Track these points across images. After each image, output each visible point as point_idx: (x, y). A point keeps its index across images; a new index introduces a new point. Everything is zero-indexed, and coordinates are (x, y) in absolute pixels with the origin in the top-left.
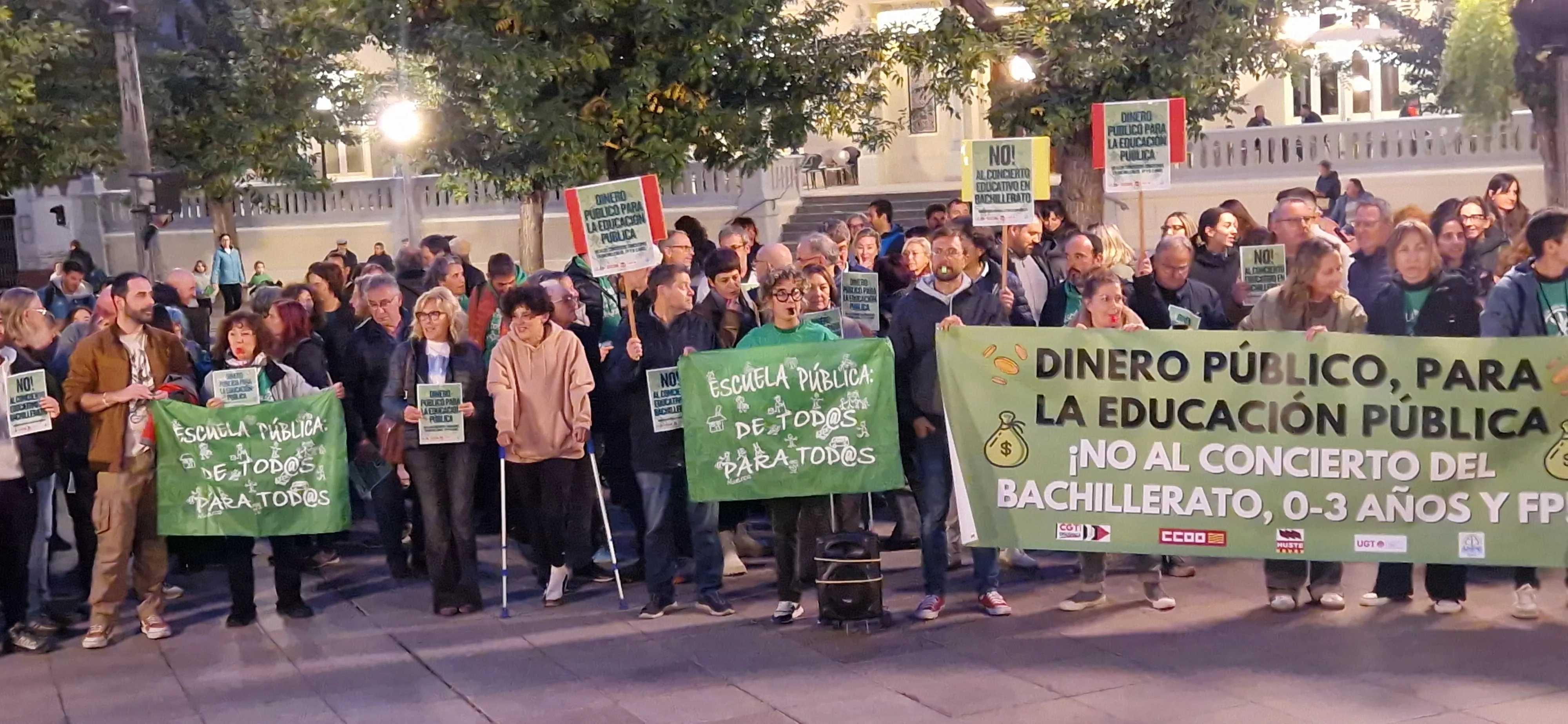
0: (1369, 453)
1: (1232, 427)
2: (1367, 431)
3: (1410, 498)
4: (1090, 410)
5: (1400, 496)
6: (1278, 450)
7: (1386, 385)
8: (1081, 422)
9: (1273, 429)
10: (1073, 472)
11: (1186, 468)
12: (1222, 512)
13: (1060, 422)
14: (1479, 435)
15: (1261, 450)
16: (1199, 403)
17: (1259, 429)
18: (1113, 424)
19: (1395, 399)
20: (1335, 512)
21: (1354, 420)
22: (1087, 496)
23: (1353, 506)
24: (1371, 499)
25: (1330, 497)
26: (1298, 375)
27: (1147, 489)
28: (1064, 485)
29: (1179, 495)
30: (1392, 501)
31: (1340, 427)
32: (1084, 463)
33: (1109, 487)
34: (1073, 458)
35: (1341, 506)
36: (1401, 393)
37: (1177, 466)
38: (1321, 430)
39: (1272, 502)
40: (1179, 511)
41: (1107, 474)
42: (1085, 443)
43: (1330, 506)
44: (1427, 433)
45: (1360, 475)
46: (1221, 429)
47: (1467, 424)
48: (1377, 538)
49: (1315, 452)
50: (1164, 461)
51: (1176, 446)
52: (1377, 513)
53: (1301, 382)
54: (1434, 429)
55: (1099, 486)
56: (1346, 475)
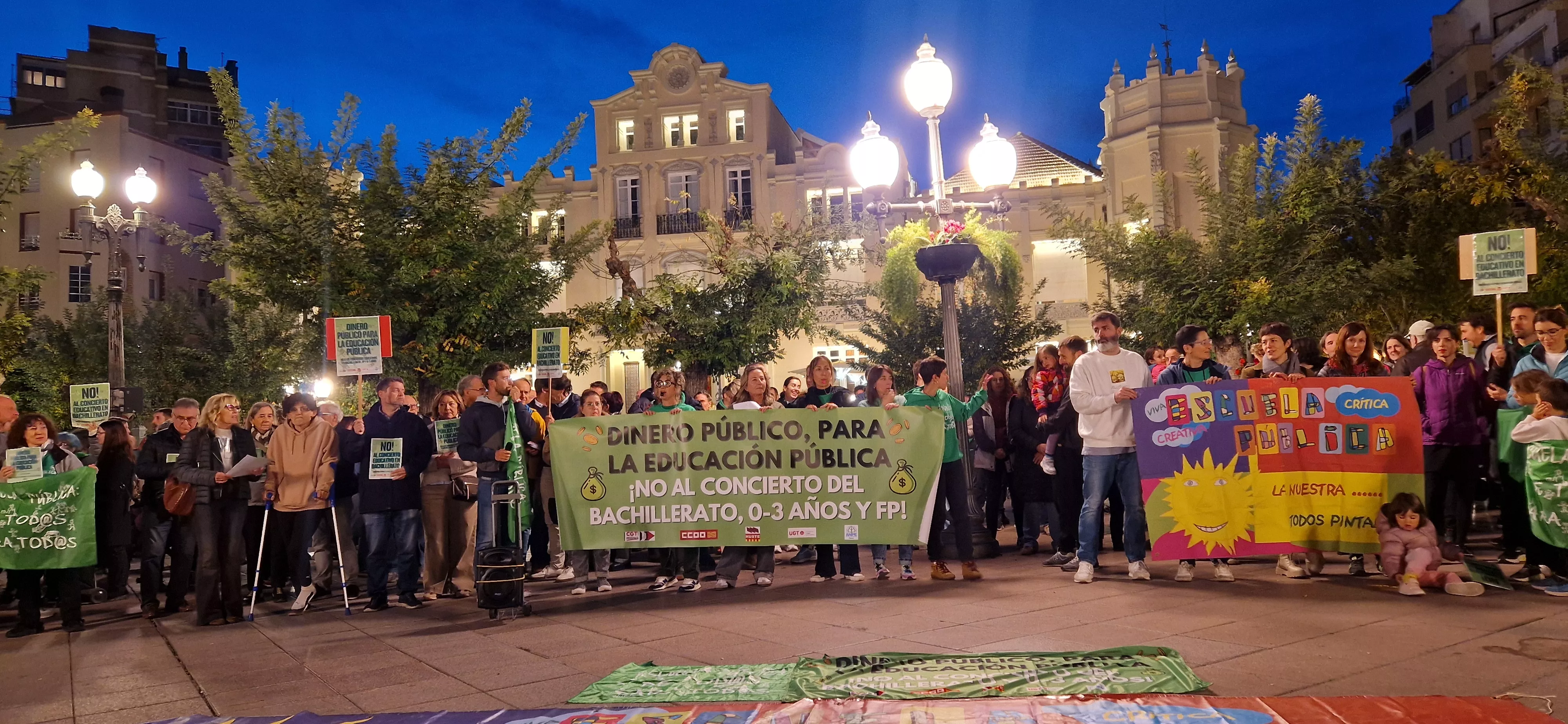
0: (794, 478)
1: (719, 468)
2: (793, 465)
3: (817, 504)
4: (640, 463)
5: (812, 503)
6: (745, 479)
7: (802, 438)
8: (635, 471)
9: (741, 467)
10: (632, 500)
11: (693, 493)
12: (714, 519)
13: (623, 471)
14: (853, 465)
15: (735, 479)
16: (701, 454)
17: (734, 467)
18: (653, 470)
19: (808, 446)
20: (777, 514)
21: (786, 460)
22: (641, 514)
23: (787, 511)
24: (796, 505)
25: (774, 506)
26: (754, 434)
27: (674, 507)
28: (627, 509)
29: (690, 510)
30: (807, 505)
31: (778, 464)
32: (638, 495)
33: (653, 507)
34: (632, 492)
35: (779, 511)
36: (810, 443)
37: (689, 493)
38: (768, 466)
39: (742, 511)
40: (690, 519)
41: (651, 500)
42: (638, 483)
43: (774, 511)
44: (826, 465)
45: (790, 491)
46: (713, 468)
47: (846, 459)
48: (800, 529)
49: (765, 478)
50: (681, 490)
51: (687, 480)
52: (800, 513)
53: (756, 438)
54: (829, 462)
55: (647, 508)
56: (782, 491)
